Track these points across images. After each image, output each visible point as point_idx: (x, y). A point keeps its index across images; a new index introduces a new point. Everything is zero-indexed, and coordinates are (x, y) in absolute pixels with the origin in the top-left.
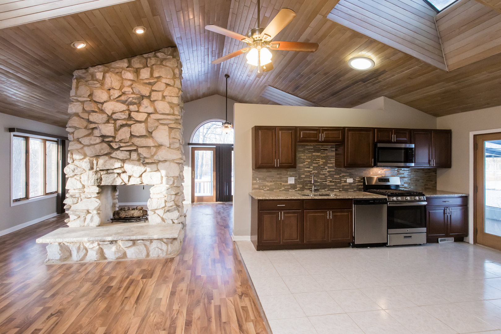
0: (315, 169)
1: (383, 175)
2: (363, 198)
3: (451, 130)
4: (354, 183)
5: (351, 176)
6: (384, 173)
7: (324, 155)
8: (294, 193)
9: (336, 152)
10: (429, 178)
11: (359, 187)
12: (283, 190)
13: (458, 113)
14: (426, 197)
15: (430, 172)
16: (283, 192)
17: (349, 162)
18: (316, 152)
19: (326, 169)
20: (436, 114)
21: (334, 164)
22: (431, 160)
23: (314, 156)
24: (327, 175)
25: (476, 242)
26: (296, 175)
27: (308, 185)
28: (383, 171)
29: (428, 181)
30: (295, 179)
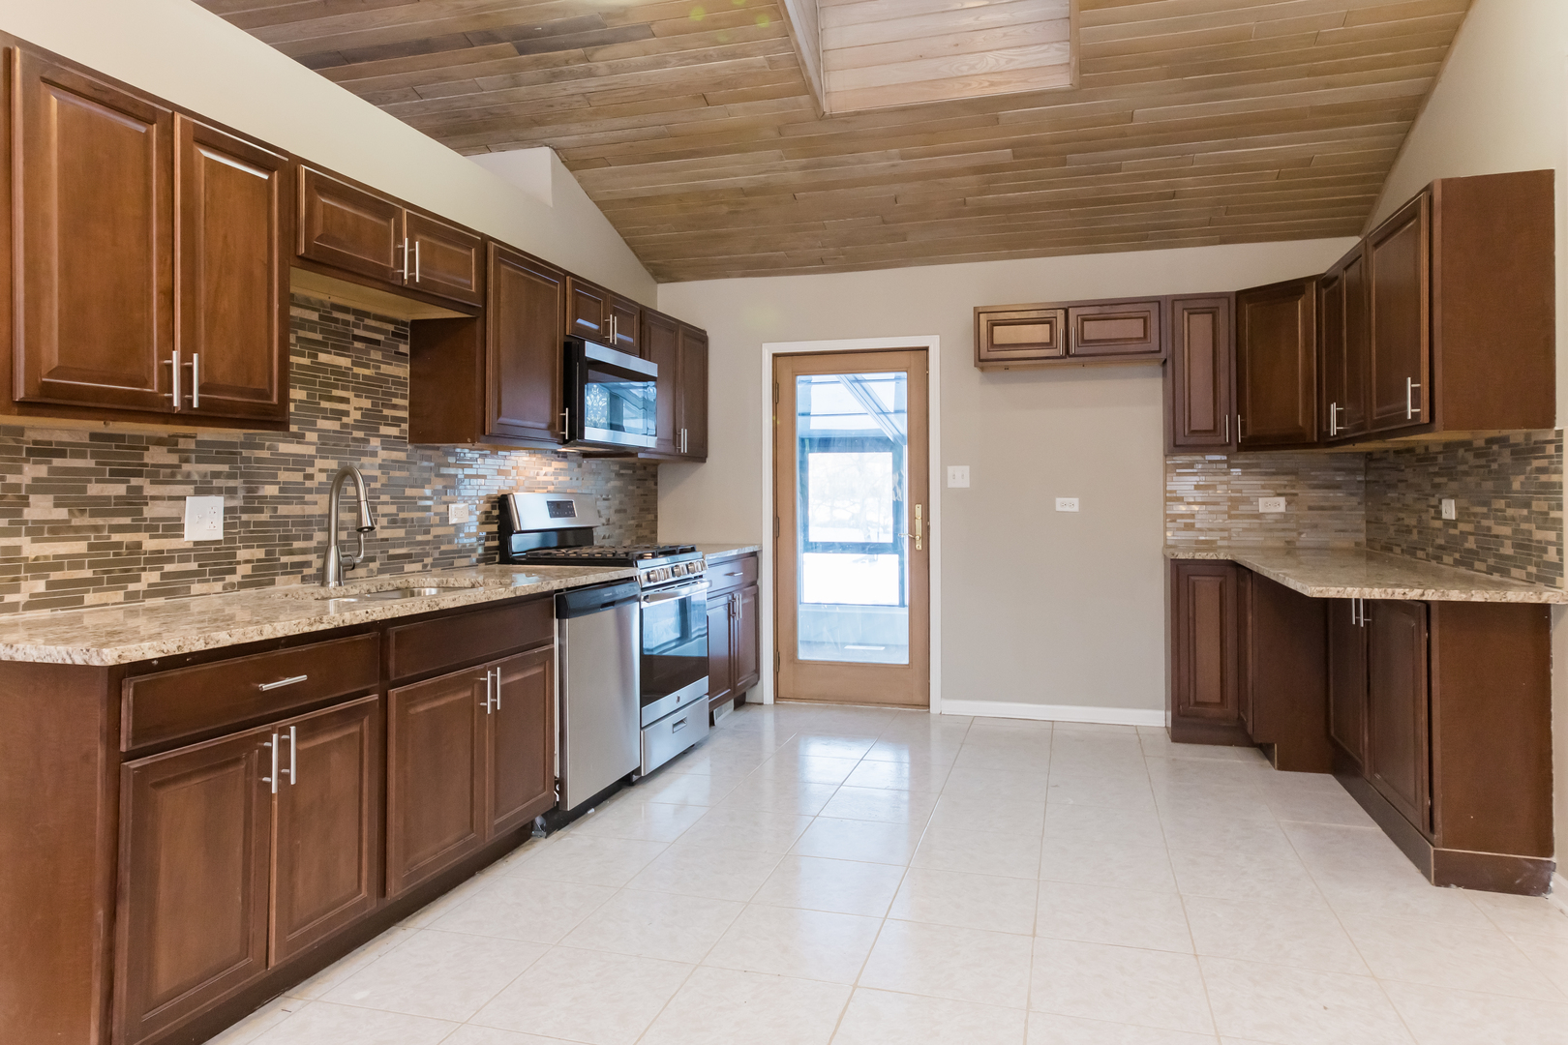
0: (331, 451)
3: (706, 333)
6: (553, 479)
7: (367, 372)
8: (216, 602)
10: (644, 502)
11: (487, 544)
12: (152, 592)
16: (150, 602)
18: (334, 347)
19: (374, 454)
21: (405, 426)
22: (678, 431)
23: (323, 368)
24: (378, 485)
25: (777, 696)
26: (231, 483)
27: (297, 545)
28: (550, 470)
29: (642, 510)
30: (227, 510)
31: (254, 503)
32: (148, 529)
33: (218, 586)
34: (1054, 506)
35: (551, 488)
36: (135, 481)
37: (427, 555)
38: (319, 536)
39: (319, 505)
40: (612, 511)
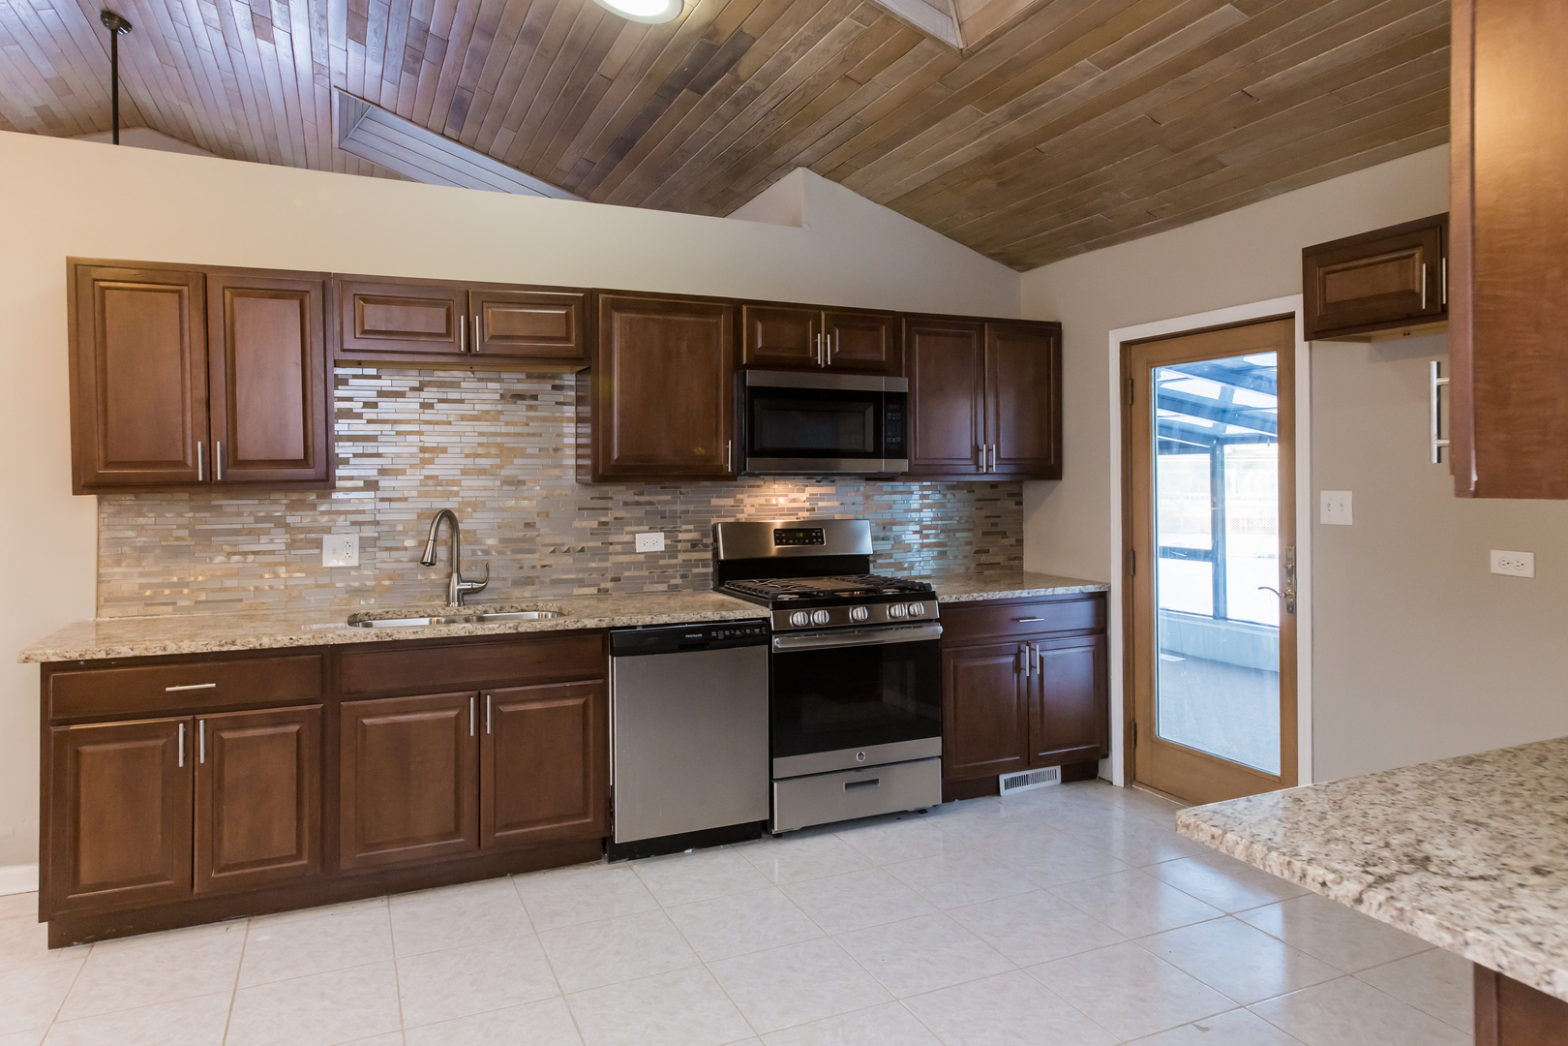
1: (804, 515)
2: (655, 623)
3: (1060, 324)
4: (671, 551)
5: (658, 521)
6: (807, 505)
9: (580, 408)
10: (995, 525)
11: (695, 571)
13: (1076, 253)
14: (939, 604)
15: (998, 500)
17: (616, 457)
20: (1019, 261)
21: (572, 467)
22: (980, 448)
29: (987, 534)
34: (1489, 567)
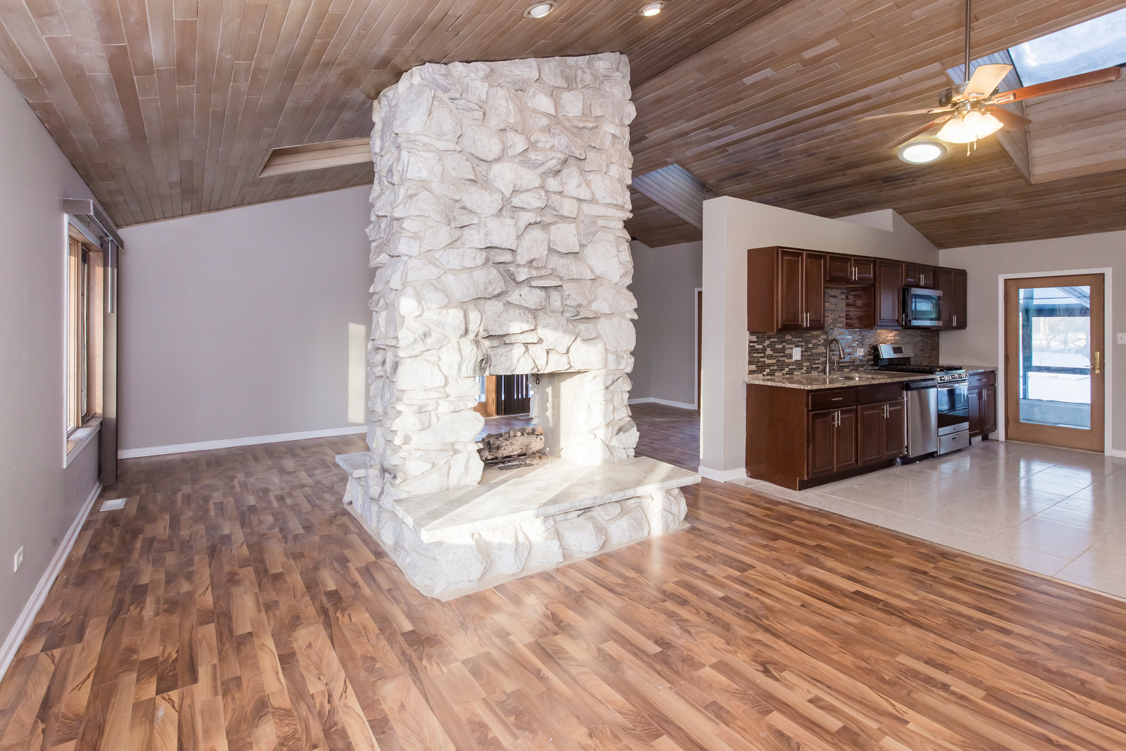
3: (966, 270)
4: (865, 356)
5: (861, 343)
6: (893, 338)
8: (799, 378)
9: (847, 301)
11: (869, 363)
12: (788, 372)
16: (787, 375)
21: (845, 323)
22: (953, 317)
25: (1007, 438)
26: (802, 344)
27: (816, 362)
28: (892, 335)
29: (932, 350)
30: (802, 351)
31: (807, 349)
32: (787, 356)
33: (800, 373)
35: (892, 342)
36: (784, 344)
37: (850, 366)
38: (822, 359)
39: (822, 349)
40: (918, 351)
